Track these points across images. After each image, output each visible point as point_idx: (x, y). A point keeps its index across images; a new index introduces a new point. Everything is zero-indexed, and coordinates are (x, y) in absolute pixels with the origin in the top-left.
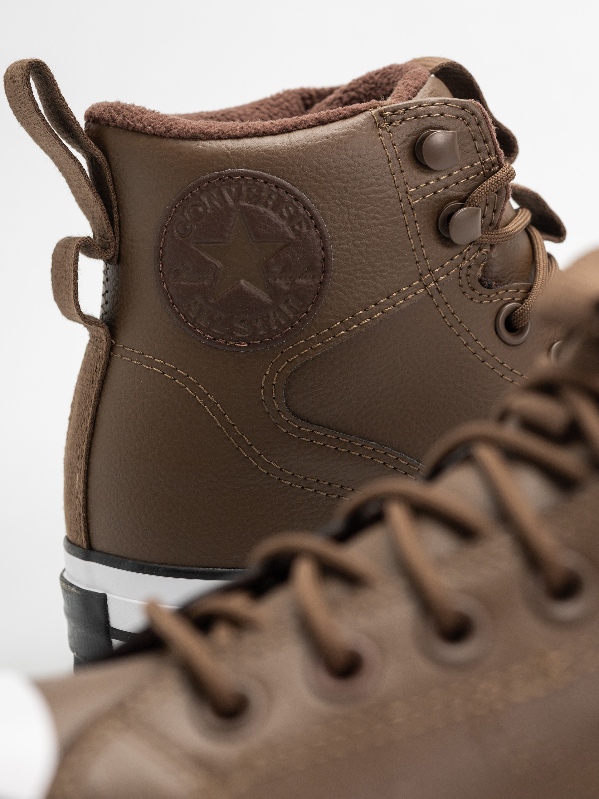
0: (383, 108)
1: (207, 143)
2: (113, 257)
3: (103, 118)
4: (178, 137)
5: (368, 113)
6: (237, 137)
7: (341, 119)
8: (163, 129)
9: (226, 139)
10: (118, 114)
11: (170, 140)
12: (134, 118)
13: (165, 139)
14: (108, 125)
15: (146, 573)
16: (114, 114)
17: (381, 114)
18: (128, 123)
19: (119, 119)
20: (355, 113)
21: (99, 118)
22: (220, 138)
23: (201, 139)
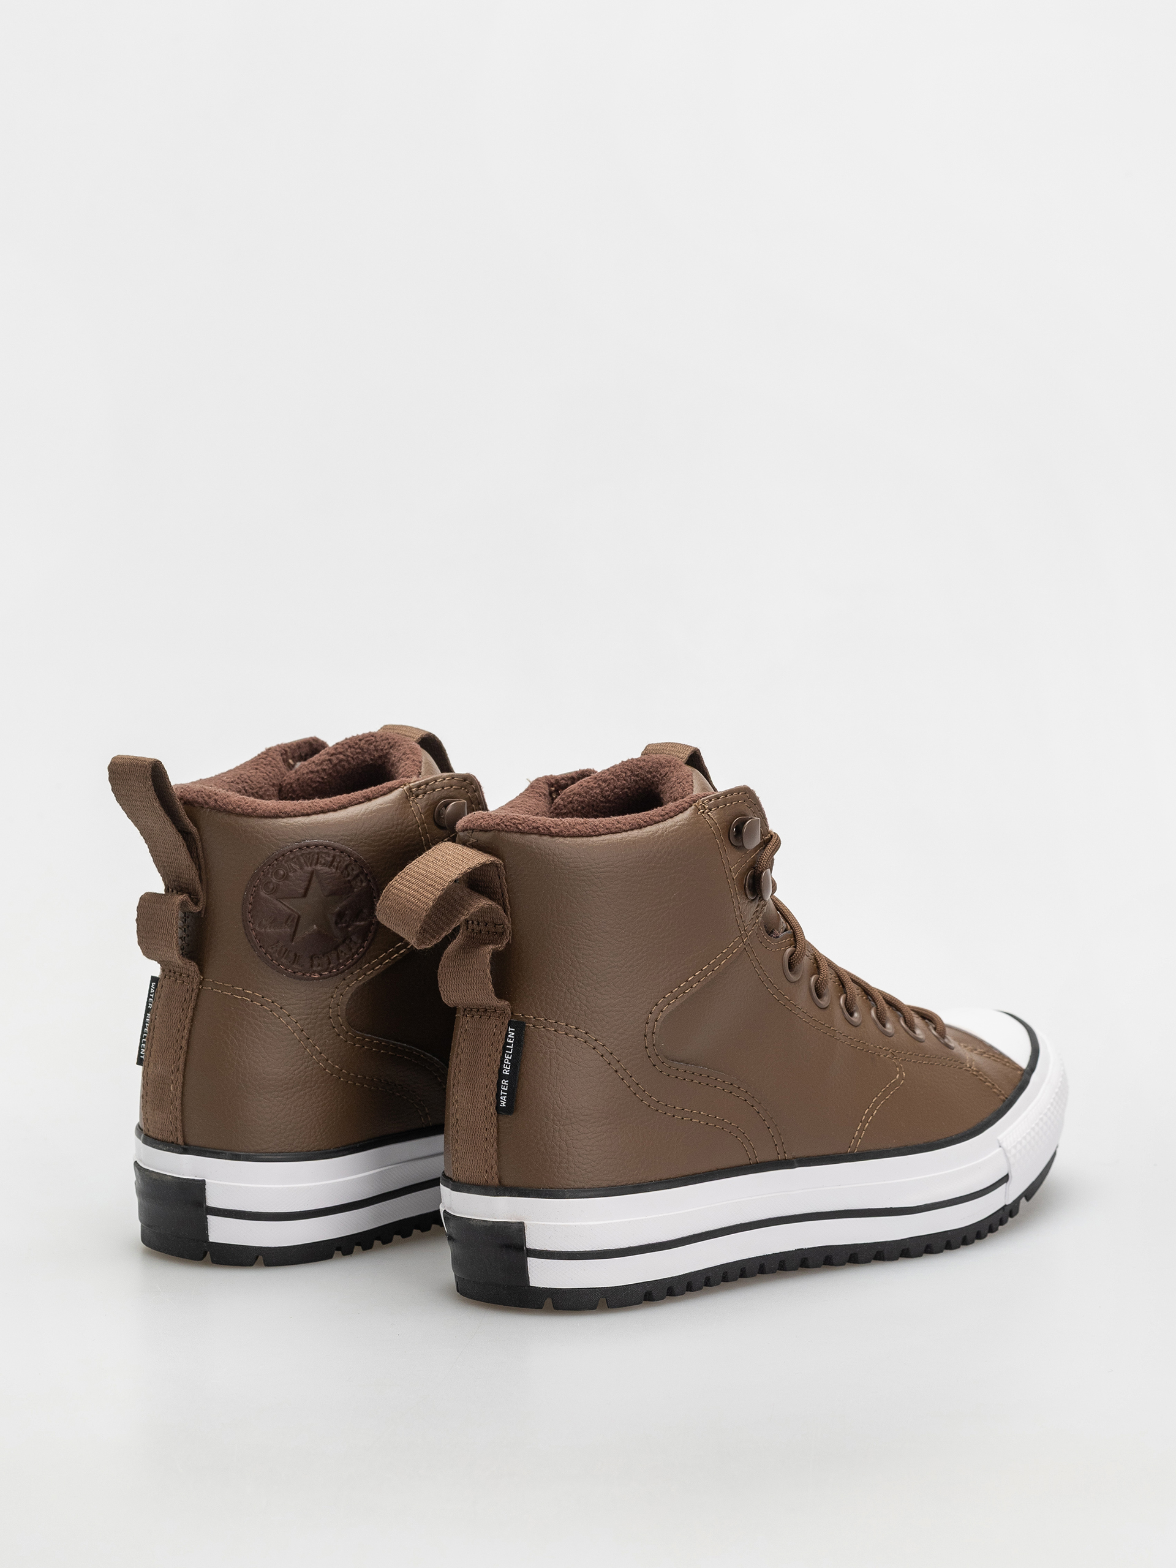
0: (411, 785)
1: (285, 820)
2: (202, 910)
3: (196, 802)
4: (230, 812)
5: (400, 789)
6: (308, 815)
7: (381, 795)
8: (250, 810)
9: (299, 816)
10: (210, 798)
11: (256, 819)
12: (224, 802)
13: (252, 818)
14: (203, 807)
15: (243, 1160)
16: (206, 798)
17: (410, 789)
18: (220, 806)
19: (212, 803)
20: (391, 790)
21: (193, 802)
22: (295, 816)
23: (280, 817)
